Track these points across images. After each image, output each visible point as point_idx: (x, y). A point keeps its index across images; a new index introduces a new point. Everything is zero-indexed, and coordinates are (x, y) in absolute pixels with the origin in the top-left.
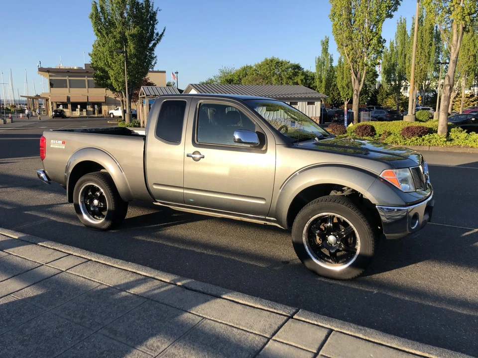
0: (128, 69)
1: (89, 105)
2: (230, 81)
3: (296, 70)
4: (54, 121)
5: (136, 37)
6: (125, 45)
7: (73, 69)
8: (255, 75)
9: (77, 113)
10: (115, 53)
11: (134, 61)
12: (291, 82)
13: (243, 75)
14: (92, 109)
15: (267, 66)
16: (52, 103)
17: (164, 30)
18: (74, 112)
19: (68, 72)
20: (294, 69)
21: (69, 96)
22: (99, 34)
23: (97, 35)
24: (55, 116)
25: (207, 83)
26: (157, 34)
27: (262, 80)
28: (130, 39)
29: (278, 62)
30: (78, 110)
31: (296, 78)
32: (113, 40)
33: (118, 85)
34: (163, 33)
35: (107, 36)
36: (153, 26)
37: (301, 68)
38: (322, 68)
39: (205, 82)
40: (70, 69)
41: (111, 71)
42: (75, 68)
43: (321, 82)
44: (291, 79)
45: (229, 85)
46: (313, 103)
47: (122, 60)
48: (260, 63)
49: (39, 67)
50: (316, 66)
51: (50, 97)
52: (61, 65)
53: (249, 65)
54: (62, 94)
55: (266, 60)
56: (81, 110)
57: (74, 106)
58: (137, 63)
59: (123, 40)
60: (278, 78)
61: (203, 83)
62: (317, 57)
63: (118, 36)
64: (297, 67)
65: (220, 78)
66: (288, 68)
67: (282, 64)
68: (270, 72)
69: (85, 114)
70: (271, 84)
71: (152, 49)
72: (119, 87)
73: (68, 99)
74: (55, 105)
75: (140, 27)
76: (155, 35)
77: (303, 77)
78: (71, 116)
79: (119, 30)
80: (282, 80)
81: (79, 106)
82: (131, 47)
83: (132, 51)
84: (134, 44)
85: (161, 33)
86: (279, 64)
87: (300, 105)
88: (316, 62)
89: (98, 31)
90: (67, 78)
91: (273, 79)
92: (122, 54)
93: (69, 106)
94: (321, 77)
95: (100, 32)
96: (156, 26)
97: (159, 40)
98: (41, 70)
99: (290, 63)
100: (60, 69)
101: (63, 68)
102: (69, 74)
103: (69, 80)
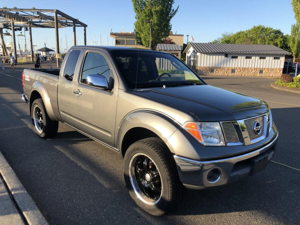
0: (152, 33)
2: (228, 42)
3: (277, 34)
5: (158, 12)
6: (152, 17)
7: (129, 34)
8: (245, 37)
10: (145, 23)
11: (156, 28)
12: (272, 43)
13: (237, 38)
15: (255, 31)
17: (178, 8)
19: (126, 35)
20: (276, 34)
22: (137, 11)
23: (136, 12)
25: (213, 43)
26: (173, 10)
27: (250, 41)
28: (155, 14)
29: (264, 29)
31: (276, 40)
32: (144, 15)
33: (146, 43)
34: (177, 10)
35: (141, 12)
36: (171, 5)
37: (281, 33)
38: (296, 32)
39: (212, 42)
40: (128, 33)
41: (142, 34)
42: (130, 33)
43: (294, 43)
44: (272, 40)
45: (227, 44)
46: (278, 58)
47: (149, 27)
48: (250, 29)
49: (111, 32)
50: (291, 31)
52: (123, 31)
53: (242, 31)
55: (255, 27)
58: (158, 30)
59: (151, 15)
60: (262, 40)
61: (211, 43)
62: (293, 24)
63: (147, 12)
64: (278, 32)
65: (222, 39)
66: (270, 33)
67: (266, 30)
68: (256, 36)
70: (257, 44)
71: (169, 20)
72: (146, 45)
75: (162, 6)
76: (171, 11)
77: (282, 39)
79: (149, 8)
80: (265, 41)
82: (155, 19)
83: (155, 22)
84: (157, 17)
85: (176, 10)
86: (263, 30)
87: (268, 59)
88: (292, 28)
89: (136, 9)
90: (125, 39)
91: (258, 40)
92: (149, 23)
94: (294, 39)
95: (137, 10)
96: (173, 5)
97: (174, 14)
98: (112, 34)
99: (273, 29)
100: (122, 33)
101: (124, 33)
102: (127, 36)
103: (126, 40)
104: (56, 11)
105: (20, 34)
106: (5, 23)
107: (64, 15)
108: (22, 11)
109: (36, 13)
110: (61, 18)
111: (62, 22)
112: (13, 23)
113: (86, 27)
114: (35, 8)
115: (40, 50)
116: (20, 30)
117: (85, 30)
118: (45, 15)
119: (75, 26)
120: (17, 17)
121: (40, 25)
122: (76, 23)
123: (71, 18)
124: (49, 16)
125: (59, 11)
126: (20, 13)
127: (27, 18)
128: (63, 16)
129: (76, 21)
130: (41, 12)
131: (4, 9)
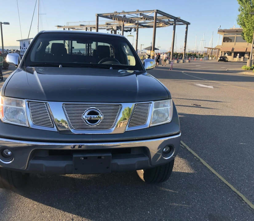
1: (246, 54)
4: (218, 63)
9: (237, 59)
14: (248, 57)
16: (222, 52)
18: (235, 58)
19: (237, 31)
21: (234, 47)
22: (241, 3)
24: (220, 60)
30: (238, 57)
49: (219, 29)
51: (221, 48)
54: (229, 46)
56: (240, 57)
57: (236, 54)
69: (242, 59)
73: (233, 49)
74: (223, 53)
78: (233, 61)
81: (238, 55)
90: (235, 36)
93: (233, 54)
95: (242, 1)
98: (220, 31)
100: (232, 30)
101: (235, 29)
102: (237, 33)
103: (237, 37)
104: (156, 11)
105: (130, 34)
106: (118, 26)
107: (164, 14)
108: (129, 14)
109: (139, 15)
110: (162, 17)
111: (164, 21)
112: (123, 26)
113: (188, 25)
114: (139, 10)
115: (146, 49)
116: (130, 31)
117: (187, 28)
118: (147, 16)
119: (175, 24)
120: (125, 20)
121: (146, 25)
122: (177, 21)
123: (172, 17)
124: (151, 17)
125: (159, 11)
126: (127, 16)
127: (134, 19)
128: (164, 16)
129: (177, 19)
130: (144, 14)
131: (114, 13)
